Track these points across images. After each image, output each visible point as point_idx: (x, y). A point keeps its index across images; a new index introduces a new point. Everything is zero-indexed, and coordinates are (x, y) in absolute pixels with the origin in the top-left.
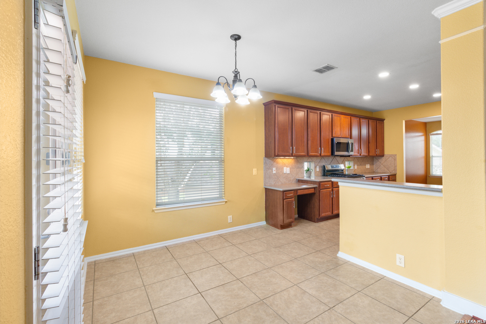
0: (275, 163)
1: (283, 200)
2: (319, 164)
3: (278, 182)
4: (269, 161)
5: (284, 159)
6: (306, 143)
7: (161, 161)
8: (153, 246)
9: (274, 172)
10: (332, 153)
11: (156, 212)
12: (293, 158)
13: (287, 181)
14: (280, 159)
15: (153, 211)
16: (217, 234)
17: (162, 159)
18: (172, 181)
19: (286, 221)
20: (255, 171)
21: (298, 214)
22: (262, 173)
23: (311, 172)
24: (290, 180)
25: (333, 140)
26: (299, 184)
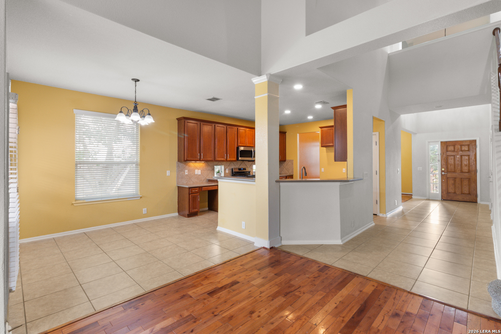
0: (187, 167)
1: (189, 194)
2: (229, 167)
3: (190, 182)
4: (181, 165)
5: (196, 163)
6: (213, 150)
7: (80, 164)
8: (72, 232)
9: (186, 174)
10: (237, 159)
11: (75, 205)
12: (203, 162)
13: (199, 181)
14: (192, 163)
15: (72, 204)
16: (132, 223)
17: (81, 163)
18: (100, 185)
19: (191, 211)
20: (168, 173)
21: (208, 207)
22: (175, 174)
23: (221, 174)
24: (201, 180)
25: (238, 148)
26: (209, 183)
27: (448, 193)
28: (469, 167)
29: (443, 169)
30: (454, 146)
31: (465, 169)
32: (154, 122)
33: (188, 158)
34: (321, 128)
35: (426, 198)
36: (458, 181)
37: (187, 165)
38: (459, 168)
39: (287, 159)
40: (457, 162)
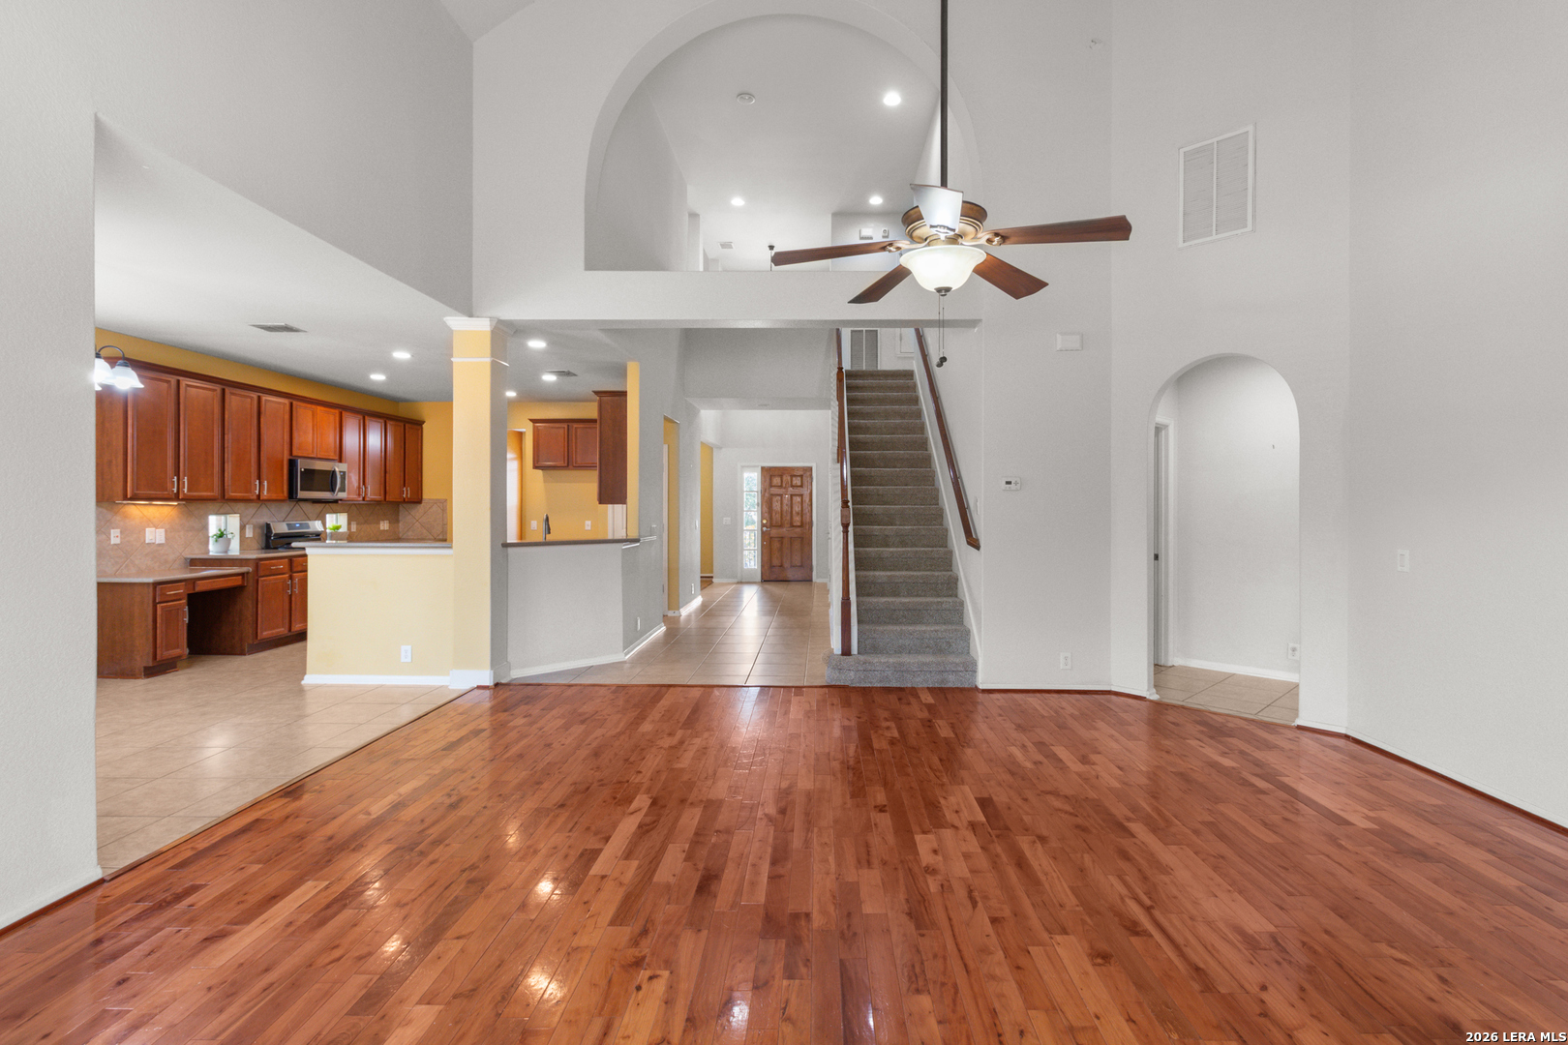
0: (118, 518)
1: (155, 604)
2: (254, 521)
3: (126, 566)
5: (147, 507)
6: (217, 468)
9: (115, 540)
10: (292, 495)
13: (158, 562)
14: (133, 507)
19: (162, 654)
21: (189, 646)
23: (229, 540)
24: (166, 562)
25: (292, 464)
26: (191, 571)
27: (772, 567)
28: (802, 516)
29: (765, 522)
30: (781, 476)
31: (797, 520)
32: (142, 386)
33: (137, 489)
34: (534, 421)
35: (736, 580)
36: (786, 541)
37: (116, 513)
38: (788, 518)
39: (424, 497)
40: (785, 508)
